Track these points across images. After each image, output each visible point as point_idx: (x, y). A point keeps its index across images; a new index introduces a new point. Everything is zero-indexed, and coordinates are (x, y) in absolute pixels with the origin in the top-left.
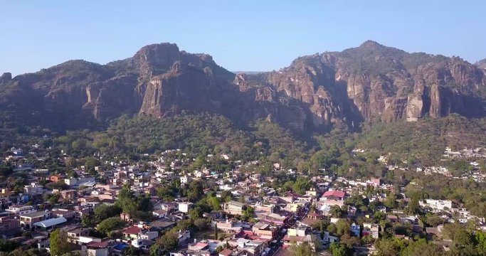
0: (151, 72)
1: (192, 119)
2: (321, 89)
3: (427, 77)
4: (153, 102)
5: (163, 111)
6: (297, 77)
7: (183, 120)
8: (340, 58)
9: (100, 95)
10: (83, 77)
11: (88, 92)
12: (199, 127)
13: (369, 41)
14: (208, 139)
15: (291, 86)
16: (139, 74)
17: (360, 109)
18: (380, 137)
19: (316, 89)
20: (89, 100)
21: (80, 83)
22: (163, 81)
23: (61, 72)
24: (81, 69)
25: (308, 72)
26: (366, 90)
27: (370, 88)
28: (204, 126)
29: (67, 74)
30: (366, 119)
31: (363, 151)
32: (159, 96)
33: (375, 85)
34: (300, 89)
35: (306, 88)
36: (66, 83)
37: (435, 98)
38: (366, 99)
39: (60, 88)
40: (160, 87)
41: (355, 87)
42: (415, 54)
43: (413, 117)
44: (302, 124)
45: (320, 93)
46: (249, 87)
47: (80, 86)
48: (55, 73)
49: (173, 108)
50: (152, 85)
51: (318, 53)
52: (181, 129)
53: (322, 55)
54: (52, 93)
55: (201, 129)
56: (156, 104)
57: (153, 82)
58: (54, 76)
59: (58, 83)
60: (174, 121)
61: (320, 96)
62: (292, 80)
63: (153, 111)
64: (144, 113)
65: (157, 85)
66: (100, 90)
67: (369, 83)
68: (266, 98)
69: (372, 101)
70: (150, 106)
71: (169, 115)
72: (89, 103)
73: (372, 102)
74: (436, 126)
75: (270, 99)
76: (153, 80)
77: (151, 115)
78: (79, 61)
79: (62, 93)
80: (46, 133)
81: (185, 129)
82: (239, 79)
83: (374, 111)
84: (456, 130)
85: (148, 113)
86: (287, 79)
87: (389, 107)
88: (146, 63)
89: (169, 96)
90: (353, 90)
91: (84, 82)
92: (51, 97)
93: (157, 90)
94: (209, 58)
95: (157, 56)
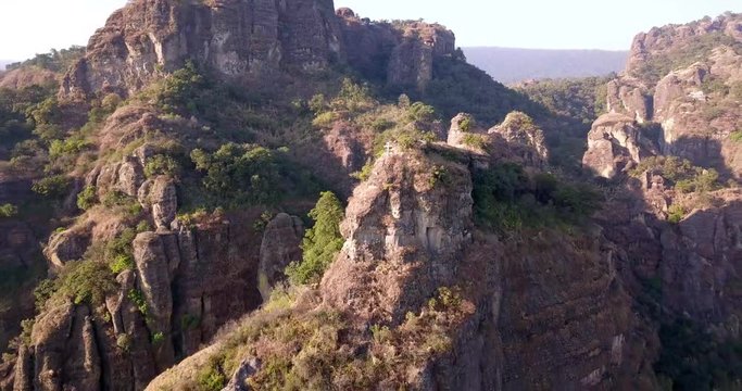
0: (158, 189)
51: (707, 19)
94: (445, 37)
95: (221, 39)
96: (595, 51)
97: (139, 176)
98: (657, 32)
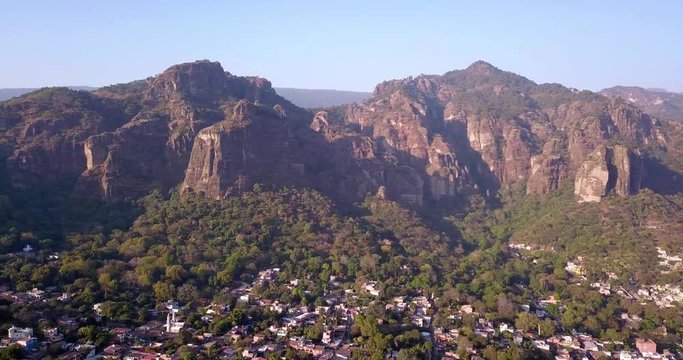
0: (191, 115)
1: (273, 200)
2: (438, 138)
3: (587, 128)
4: (206, 171)
5: (223, 187)
6: (400, 118)
7: (259, 202)
8: (444, 86)
9: (109, 157)
10: (72, 121)
11: (88, 152)
12: (288, 216)
13: (481, 62)
14: (309, 240)
15: (393, 132)
16: (169, 116)
17: (492, 169)
18: (551, 226)
19: (430, 139)
20: (90, 165)
21: (69, 132)
22: (223, 136)
23: (30, 111)
24: (68, 106)
25: (416, 111)
26: (499, 141)
27: (503, 138)
28: (295, 213)
29: (45, 116)
30: (503, 185)
31: (528, 248)
32: (216, 161)
33: (510, 134)
34: (405, 138)
35: (416, 137)
36: (44, 132)
37: (624, 166)
38: (500, 156)
39: (34, 142)
40: (217, 145)
41: (481, 135)
42: (547, 86)
43: (594, 194)
44: (421, 196)
45: (438, 146)
46: (338, 137)
47: (70, 138)
48: (23, 113)
49: (240, 181)
50: (202, 141)
51: (411, 77)
52: (261, 221)
53: (417, 79)
54: (21, 153)
55: (291, 220)
56: (211, 175)
57: (204, 137)
58: (20, 120)
59: (29, 133)
60: (244, 205)
61: (439, 151)
62: (393, 123)
63: (206, 186)
64: (190, 189)
65: (213, 141)
66: (110, 147)
67: (501, 131)
68: (365, 154)
69: (509, 158)
70: (201, 177)
71: (233, 194)
72: (91, 171)
73: (508, 160)
74: (629, 209)
75: (371, 155)
76: (204, 133)
77: (203, 193)
78: (60, 89)
79: (39, 151)
80: (28, 242)
81: (269, 222)
82: (321, 121)
83: (512, 173)
84: (659, 218)
85: (198, 189)
86: (385, 121)
87: (539, 171)
88: (176, 96)
89: (233, 161)
90: (479, 140)
91: (76, 132)
92: (19, 159)
93: (212, 150)
94: (267, 84)
95: (192, 83)
96: (340, 92)
97: (186, 113)
98: (386, 83)
